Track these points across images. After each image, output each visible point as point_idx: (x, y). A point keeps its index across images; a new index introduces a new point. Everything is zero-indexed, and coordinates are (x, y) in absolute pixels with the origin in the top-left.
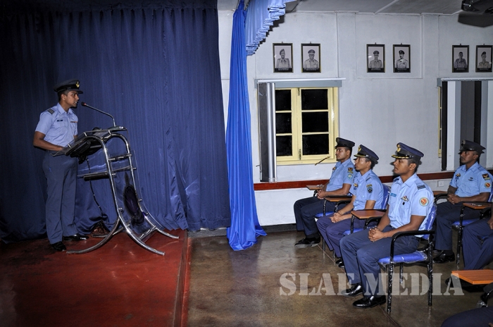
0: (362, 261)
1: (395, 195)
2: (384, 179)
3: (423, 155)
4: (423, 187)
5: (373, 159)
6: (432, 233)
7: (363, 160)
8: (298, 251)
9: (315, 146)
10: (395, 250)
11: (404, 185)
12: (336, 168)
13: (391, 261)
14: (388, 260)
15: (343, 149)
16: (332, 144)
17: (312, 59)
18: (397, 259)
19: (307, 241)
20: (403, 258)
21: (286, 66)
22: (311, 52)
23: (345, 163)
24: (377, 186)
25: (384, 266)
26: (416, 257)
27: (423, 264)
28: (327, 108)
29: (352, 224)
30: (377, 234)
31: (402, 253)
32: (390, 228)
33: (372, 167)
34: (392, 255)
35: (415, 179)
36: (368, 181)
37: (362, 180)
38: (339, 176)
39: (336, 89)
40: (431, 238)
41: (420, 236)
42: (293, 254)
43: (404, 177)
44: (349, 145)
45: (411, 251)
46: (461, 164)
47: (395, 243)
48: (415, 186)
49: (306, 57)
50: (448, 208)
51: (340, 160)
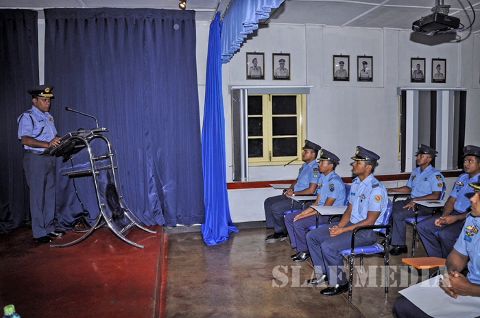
1: (354, 194)
2: (345, 180)
3: (379, 158)
4: (377, 185)
5: (335, 161)
6: (387, 227)
7: (326, 163)
8: (268, 246)
9: (285, 148)
11: (362, 184)
12: (302, 168)
13: (352, 252)
14: (349, 252)
15: (309, 151)
16: (300, 145)
17: (282, 68)
18: (358, 251)
19: (276, 236)
20: (362, 250)
21: (257, 74)
22: (282, 61)
23: (311, 164)
24: (339, 186)
25: (346, 257)
26: (373, 249)
27: (381, 255)
28: (296, 114)
29: (317, 220)
33: (334, 169)
34: (353, 247)
35: (372, 179)
36: (331, 182)
37: (325, 180)
38: (306, 176)
39: (304, 96)
40: (388, 232)
42: (263, 248)
43: (362, 177)
45: (372, 244)
46: (417, 166)
48: (370, 185)
49: (277, 65)
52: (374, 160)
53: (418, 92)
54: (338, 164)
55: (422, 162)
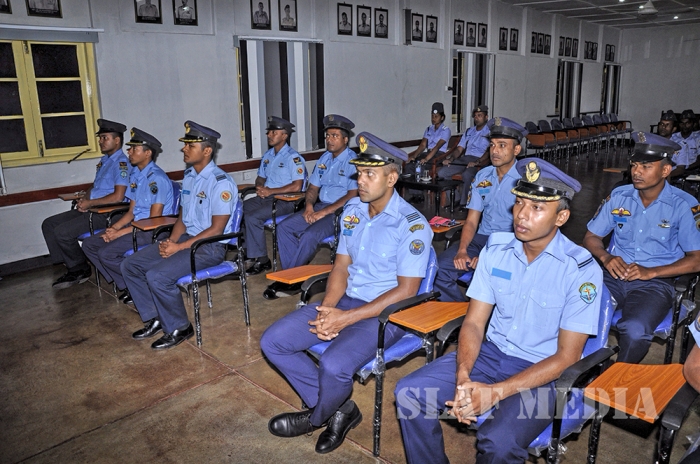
0: (155, 285)
1: (188, 193)
3: (219, 135)
4: (223, 177)
5: (155, 148)
7: (140, 149)
8: (59, 294)
9: (64, 133)
10: (197, 264)
11: (198, 177)
12: (101, 164)
13: (193, 278)
14: (189, 279)
15: (109, 136)
16: (92, 130)
18: (201, 276)
19: (71, 276)
20: (207, 274)
23: (115, 156)
24: (164, 184)
25: (186, 287)
26: (224, 269)
27: (234, 276)
28: (79, 76)
29: (135, 240)
30: (171, 248)
31: (206, 267)
32: (186, 237)
33: (153, 158)
34: (194, 271)
35: (212, 168)
36: (151, 178)
37: (141, 176)
38: (108, 176)
39: (90, 46)
41: (226, 242)
42: (51, 299)
43: (198, 166)
44: (118, 130)
45: (218, 263)
46: (270, 147)
47: (196, 256)
48: (213, 178)
50: (258, 204)
51: (108, 153)
52: (212, 139)
53: (262, 44)
54: (161, 151)
55: (275, 140)
